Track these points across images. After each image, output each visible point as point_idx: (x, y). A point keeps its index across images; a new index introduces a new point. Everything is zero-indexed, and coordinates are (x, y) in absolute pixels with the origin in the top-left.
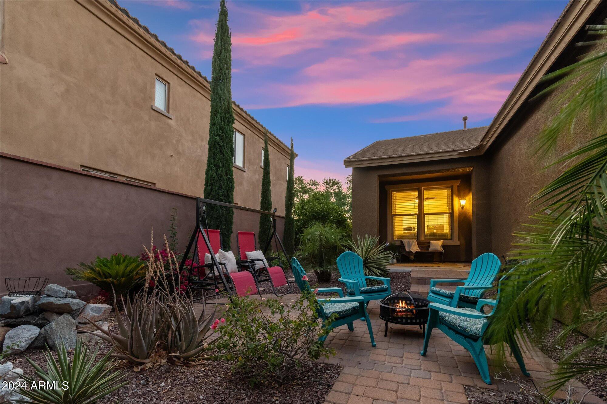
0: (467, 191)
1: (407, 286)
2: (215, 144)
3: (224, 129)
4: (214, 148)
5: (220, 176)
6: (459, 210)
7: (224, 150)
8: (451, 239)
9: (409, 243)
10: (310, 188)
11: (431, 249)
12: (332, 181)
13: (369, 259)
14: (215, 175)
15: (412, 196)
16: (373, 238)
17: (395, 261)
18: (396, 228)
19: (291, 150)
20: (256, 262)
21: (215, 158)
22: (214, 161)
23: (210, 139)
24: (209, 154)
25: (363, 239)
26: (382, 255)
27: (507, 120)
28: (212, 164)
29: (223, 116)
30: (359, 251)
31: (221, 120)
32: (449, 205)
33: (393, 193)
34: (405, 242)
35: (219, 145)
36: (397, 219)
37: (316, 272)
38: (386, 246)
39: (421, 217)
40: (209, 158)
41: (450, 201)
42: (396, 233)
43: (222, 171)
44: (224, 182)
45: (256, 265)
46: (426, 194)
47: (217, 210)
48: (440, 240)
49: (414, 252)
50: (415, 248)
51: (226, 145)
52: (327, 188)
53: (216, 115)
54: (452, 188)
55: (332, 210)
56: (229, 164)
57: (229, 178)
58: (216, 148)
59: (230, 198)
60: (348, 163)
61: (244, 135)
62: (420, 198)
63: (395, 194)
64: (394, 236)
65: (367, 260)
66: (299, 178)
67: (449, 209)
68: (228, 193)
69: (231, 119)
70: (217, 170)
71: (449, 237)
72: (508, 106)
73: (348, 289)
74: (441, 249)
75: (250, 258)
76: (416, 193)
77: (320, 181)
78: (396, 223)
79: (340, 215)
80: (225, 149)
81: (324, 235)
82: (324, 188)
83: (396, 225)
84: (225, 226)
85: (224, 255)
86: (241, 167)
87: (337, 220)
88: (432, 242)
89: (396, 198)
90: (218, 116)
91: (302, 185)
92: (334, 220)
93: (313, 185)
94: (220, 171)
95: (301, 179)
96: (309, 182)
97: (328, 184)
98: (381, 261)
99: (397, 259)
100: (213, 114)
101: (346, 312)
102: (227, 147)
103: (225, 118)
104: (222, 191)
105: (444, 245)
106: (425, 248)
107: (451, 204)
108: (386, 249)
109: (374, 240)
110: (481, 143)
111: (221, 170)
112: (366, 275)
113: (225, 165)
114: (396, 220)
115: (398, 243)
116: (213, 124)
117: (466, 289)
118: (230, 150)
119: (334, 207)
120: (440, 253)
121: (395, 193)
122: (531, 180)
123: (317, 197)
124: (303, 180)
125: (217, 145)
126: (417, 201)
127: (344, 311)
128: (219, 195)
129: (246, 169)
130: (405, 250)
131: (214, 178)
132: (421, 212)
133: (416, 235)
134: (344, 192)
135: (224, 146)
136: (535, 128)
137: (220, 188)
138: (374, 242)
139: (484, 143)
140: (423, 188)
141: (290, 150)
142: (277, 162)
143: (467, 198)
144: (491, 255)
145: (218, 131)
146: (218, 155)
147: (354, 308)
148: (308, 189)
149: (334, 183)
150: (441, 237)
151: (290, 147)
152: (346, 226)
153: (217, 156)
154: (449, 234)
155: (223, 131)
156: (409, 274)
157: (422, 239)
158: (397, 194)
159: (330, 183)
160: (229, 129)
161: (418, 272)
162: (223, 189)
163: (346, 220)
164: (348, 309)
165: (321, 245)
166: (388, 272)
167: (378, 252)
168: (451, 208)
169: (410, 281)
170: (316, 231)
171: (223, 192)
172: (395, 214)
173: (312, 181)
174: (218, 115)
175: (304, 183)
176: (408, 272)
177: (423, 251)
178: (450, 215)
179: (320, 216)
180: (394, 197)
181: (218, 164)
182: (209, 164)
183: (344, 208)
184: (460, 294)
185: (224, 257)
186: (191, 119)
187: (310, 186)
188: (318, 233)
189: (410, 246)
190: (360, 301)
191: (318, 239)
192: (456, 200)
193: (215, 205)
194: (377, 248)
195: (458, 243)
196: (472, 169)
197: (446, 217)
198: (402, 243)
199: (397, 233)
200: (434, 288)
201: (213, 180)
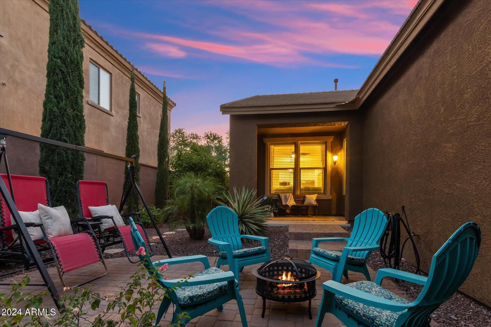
0: (339, 147)
1: (285, 243)
2: (55, 69)
3: (68, 51)
4: (54, 74)
5: (63, 111)
6: (331, 165)
7: (68, 78)
8: (324, 193)
9: (285, 197)
10: (191, 141)
11: (306, 203)
12: (213, 135)
13: (246, 213)
14: (55, 109)
15: (289, 150)
16: (250, 191)
17: (272, 214)
18: (273, 182)
19: (164, 94)
20: (103, 220)
21: (56, 87)
22: (55, 91)
23: (49, 62)
24: (48, 81)
25: (240, 193)
26: (259, 210)
27: (388, 67)
28: (51, 94)
29: (66, 34)
30: (235, 205)
31: (64, 39)
32: (322, 160)
33: (271, 146)
34: (282, 196)
35: (61, 70)
36: (274, 172)
37: (188, 229)
38: (263, 200)
39: (297, 171)
40: (48, 86)
41: (324, 156)
42: (273, 187)
43: (66, 105)
44: (69, 119)
45: (102, 223)
46: (303, 149)
47: (59, 154)
48: (314, 194)
49: (290, 206)
50: (291, 202)
51: (72, 72)
52: (208, 142)
53: (56, 31)
54: (326, 143)
55: (211, 163)
56: (77, 97)
57: (77, 115)
58: (57, 74)
59: (78, 139)
60: (225, 109)
61: (111, 74)
62: (297, 152)
63: (273, 148)
64: (272, 190)
65: (244, 215)
66: (179, 131)
67: (323, 164)
68: (75, 134)
69: (79, 40)
70: (59, 102)
71: (322, 191)
72: (391, 52)
73: (220, 251)
74: (315, 203)
75: (96, 214)
76: (293, 148)
77: (201, 134)
78: (273, 177)
79: (219, 168)
80: (69, 76)
81: (196, 187)
82: (206, 142)
83: (273, 179)
84: (71, 173)
85: (47, 212)
86: (107, 110)
87: (216, 172)
88: (307, 196)
89: (274, 151)
90: (59, 34)
91: (183, 138)
92: (212, 172)
93: (194, 138)
94: (62, 104)
95: (182, 132)
96: (190, 136)
97: (209, 138)
98: (259, 216)
99: (274, 213)
100: (52, 30)
101: (208, 296)
102: (72, 75)
103: (69, 37)
104: (67, 129)
105: (318, 199)
106: (300, 202)
107: (324, 160)
108: (264, 203)
109: (252, 193)
110: (358, 96)
111: (64, 103)
112: (242, 233)
113: (70, 97)
114: (273, 174)
115: (275, 197)
116: (52, 43)
117: (354, 250)
118: (78, 79)
119: (213, 160)
120: (315, 207)
121: (273, 146)
122: (410, 132)
123: (195, 149)
124: (184, 132)
125: (57, 71)
126: (293, 156)
127: (207, 293)
128: (61, 134)
129: (113, 113)
130: (282, 204)
131: (54, 112)
132: (298, 166)
133: (292, 189)
134: (225, 147)
135: (68, 73)
136: (417, 75)
137: (63, 125)
138: (251, 195)
139: (361, 97)
140: (299, 142)
141: (162, 93)
142: (152, 109)
143: (339, 154)
144: (376, 211)
145: (60, 53)
146: (59, 83)
147: (221, 288)
148: (189, 142)
149: (215, 138)
150: (314, 191)
151: (162, 91)
152: (225, 180)
153: (58, 85)
154: (322, 189)
155: (66, 53)
156: (286, 228)
157: (298, 193)
158: (275, 147)
159: (211, 137)
160: (75, 52)
161: (295, 226)
162: (68, 128)
163: (225, 173)
164: (212, 289)
165: (193, 198)
166: (266, 227)
167: (256, 206)
168: (324, 163)
169: (288, 236)
170: (186, 182)
171: (68, 131)
172: (272, 167)
173: (193, 134)
174: (59, 31)
175: (185, 136)
176: (286, 227)
177: (299, 204)
178: (323, 170)
179: (198, 168)
180: (272, 150)
181: (60, 95)
182: (47, 95)
183: (224, 163)
184: (347, 256)
185: (47, 214)
186: (33, 42)
187: (191, 139)
188: (189, 184)
189: (286, 199)
190: (229, 280)
191: (189, 191)
192: (329, 155)
193: (57, 146)
194: (254, 202)
195: (330, 197)
196: (346, 123)
197: (320, 172)
198: (279, 196)
199: (275, 187)
200: (317, 248)
201: (54, 115)
